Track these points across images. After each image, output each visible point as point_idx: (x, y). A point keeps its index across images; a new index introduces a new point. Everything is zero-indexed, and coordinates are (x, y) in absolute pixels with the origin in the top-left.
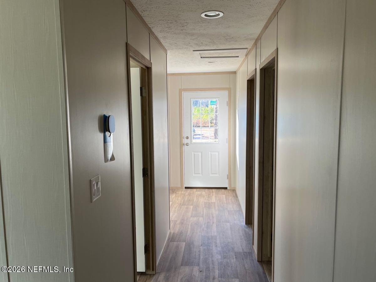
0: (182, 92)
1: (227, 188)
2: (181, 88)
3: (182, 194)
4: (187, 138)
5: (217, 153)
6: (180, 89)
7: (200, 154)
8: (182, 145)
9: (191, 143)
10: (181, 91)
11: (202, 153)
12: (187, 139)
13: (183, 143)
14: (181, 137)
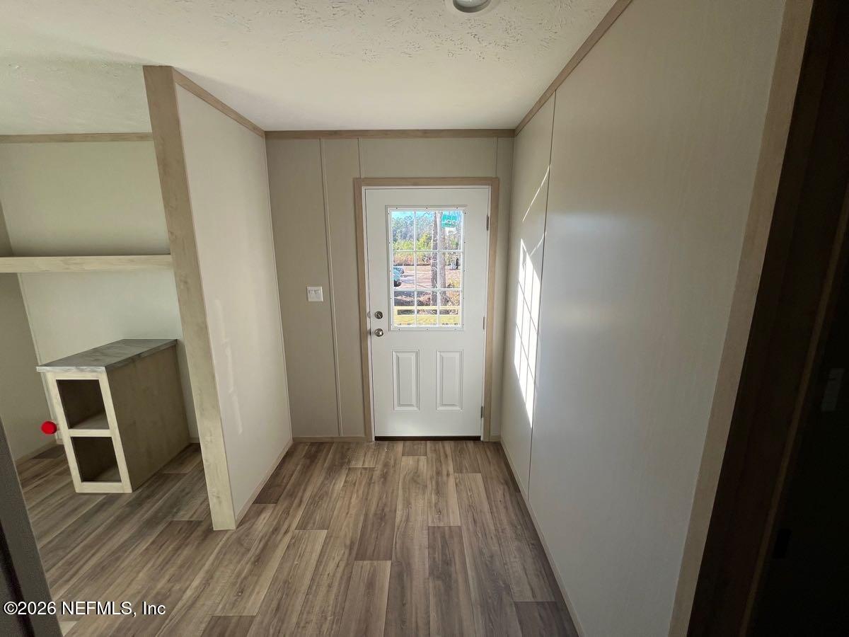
0: (363, 188)
1: (480, 437)
2: (358, 176)
3: (366, 469)
4: (379, 315)
5: (457, 356)
6: (357, 179)
7: (413, 357)
8: (364, 334)
9: (389, 330)
10: (358, 184)
11: (417, 354)
12: (379, 318)
13: (368, 328)
14: (362, 314)
